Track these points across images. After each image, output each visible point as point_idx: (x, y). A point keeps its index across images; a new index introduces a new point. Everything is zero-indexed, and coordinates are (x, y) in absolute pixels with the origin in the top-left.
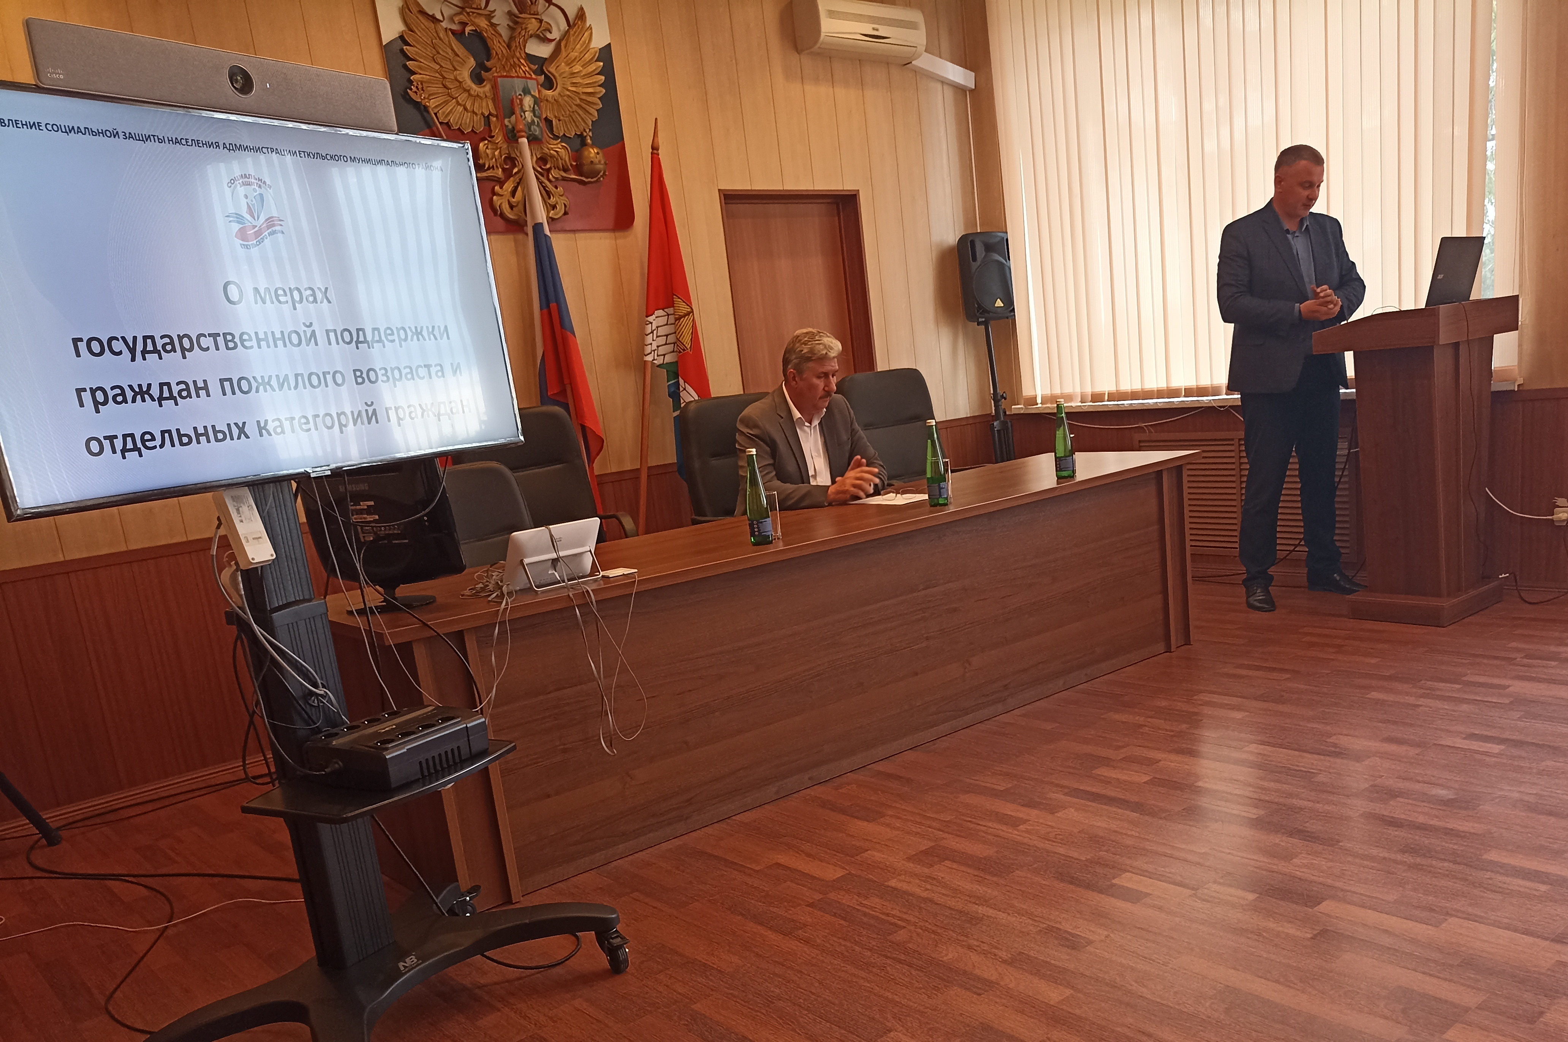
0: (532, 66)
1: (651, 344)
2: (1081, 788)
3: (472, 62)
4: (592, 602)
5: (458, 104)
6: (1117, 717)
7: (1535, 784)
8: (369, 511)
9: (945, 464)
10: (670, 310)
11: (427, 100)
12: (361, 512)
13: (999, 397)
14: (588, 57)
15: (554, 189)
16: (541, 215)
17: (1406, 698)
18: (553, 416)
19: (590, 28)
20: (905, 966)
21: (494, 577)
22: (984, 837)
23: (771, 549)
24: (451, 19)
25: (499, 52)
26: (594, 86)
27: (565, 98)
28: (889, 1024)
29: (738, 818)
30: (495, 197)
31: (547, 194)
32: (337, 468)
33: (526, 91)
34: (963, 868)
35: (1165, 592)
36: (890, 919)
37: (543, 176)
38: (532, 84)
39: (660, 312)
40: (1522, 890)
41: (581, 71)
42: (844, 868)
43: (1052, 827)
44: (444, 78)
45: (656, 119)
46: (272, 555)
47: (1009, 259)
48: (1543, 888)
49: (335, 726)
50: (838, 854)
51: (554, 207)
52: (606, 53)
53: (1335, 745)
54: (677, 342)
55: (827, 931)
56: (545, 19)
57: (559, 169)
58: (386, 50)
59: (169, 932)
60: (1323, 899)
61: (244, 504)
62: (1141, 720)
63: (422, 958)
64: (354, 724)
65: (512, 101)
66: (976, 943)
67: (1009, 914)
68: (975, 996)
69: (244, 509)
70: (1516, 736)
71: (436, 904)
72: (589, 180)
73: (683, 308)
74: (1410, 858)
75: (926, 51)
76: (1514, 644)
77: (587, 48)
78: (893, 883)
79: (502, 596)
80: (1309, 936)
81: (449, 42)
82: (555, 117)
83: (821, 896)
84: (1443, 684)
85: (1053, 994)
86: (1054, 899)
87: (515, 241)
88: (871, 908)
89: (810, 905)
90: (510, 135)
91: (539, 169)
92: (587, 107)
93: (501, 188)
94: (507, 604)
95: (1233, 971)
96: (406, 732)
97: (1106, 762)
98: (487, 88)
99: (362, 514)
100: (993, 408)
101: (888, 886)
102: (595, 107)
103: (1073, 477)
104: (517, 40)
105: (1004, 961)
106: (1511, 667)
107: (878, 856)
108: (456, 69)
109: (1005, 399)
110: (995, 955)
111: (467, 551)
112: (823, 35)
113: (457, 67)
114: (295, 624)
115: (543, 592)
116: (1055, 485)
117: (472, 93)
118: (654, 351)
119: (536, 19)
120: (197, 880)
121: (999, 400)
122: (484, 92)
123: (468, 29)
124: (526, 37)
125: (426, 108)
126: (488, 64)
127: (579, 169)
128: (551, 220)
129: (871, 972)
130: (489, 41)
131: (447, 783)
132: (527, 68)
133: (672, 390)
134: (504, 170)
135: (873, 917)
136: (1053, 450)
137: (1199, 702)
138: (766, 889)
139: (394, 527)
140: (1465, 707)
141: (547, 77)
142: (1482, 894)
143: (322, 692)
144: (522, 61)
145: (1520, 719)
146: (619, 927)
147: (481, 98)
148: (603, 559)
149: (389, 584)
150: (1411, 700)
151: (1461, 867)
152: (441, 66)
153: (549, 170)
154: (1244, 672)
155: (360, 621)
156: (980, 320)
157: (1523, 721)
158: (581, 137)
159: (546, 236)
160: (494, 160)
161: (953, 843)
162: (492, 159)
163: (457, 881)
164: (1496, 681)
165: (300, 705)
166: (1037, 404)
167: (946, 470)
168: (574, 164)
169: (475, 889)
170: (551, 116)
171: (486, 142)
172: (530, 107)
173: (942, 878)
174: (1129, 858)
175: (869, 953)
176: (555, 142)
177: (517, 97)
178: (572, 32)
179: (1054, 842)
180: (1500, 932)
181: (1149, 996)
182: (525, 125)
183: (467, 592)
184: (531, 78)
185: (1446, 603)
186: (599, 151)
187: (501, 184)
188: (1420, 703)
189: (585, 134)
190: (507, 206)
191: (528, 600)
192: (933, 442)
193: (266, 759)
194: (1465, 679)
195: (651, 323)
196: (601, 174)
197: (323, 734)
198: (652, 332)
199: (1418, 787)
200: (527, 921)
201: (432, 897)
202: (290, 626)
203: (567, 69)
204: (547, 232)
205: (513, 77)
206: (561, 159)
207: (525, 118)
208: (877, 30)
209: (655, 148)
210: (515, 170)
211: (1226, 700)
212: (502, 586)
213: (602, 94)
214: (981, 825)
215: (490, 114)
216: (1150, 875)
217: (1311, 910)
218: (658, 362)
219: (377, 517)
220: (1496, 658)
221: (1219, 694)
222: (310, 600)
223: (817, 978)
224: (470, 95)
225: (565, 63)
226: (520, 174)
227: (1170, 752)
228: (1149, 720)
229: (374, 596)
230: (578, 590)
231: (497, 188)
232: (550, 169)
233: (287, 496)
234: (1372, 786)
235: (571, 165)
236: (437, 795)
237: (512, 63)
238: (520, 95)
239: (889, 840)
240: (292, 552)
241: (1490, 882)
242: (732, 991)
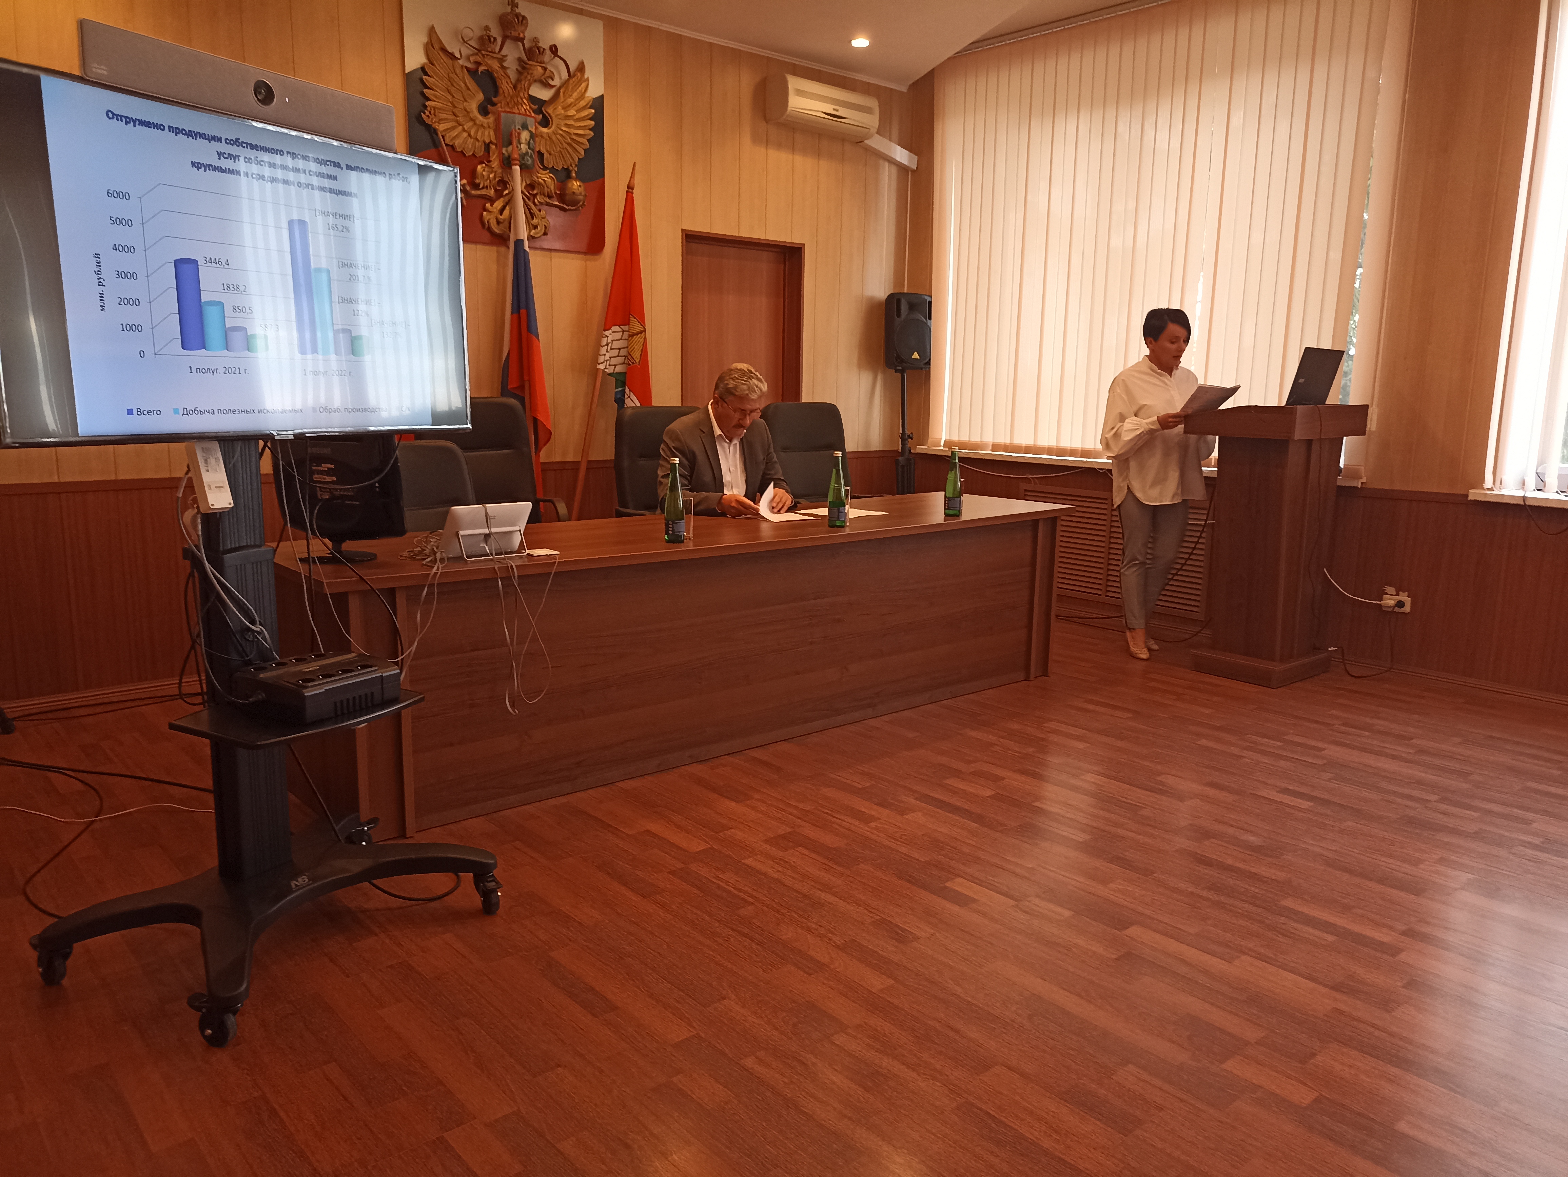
0: (533, 106)
1: (605, 355)
2: (931, 794)
3: (480, 96)
4: (514, 577)
5: (464, 130)
6: (973, 734)
7: (1334, 841)
8: (329, 472)
9: (846, 491)
10: (626, 328)
11: (437, 124)
12: (322, 472)
13: (907, 436)
14: (583, 103)
15: (538, 212)
16: (523, 234)
17: (1232, 748)
18: (510, 408)
19: (588, 80)
20: (748, 940)
21: (432, 543)
22: (836, 829)
23: (682, 547)
24: (468, 58)
25: (506, 91)
26: (583, 130)
27: (558, 136)
28: (724, 992)
29: (620, 784)
30: (485, 213)
31: (530, 215)
32: (300, 434)
33: (525, 127)
34: (813, 855)
35: (1030, 627)
36: (740, 894)
37: (529, 199)
38: (531, 122)
39: (617, 328)
40: (1311, 937)
41: (574, 115)
42: (706, 842)
43: (899, 827)
44: (455, 107)
45: (635, 163)
46: (230, 504)
47: (930, 318)
48: (1331, 938)
49: (265, 661)
50: (704, 829)
51: (535, 227)
52: (598, 104)
53: (1162, 783)
54: (628, 356)
55: (682, 898)
56: (549, 67)
57: (544, 195)
58: (408, 77)
59: (96, 826)
60: (1132, 924)
61: (212, 456)
62: (992, 738)
63: (313, 879)
64: (284, 661)
65: (511, 134)
66: (814, 926)
67: (848, 903)
68: (805, 975)
69: (212, 461)
70: (1325, 796)
71: (335, 830)
72: (570, 207)
73: (637, 327)
74: (1215, 896)
75: (878, 133)
76: (1334, 712)
77: (582, 96)
78: (749, 861)
79: (434, 561)
80: (1114, 956)
81: (464, 77)
82: (547, 151)
83: (682, 865)
84: (1267, 740)
85: (876, 982)
86: (890, 893)
87: (498, 252)
88: (727, 883)
89: (672, 872)
90: (505, 162)
91: (527, 194)
92: (576, 146)
93: (492, 205)
94: (438, 569)
95: (1039, 980)
96: (327, 673)
97: (958, 774)
98: (491, 119)
99: (322, 474)
100: (901, 446)
101: (744, 864)
102: (583, 147)
103: (958, 516)
104: (523, 83)
105: (837, 947)
106: (1330, 732)
107: (739, 835)
108: (466, 101)
109: (912, 439)
110: (830, 939)
111: (410, 516)
112: (789, 109)
113: (467, 100)
114: (243, 566)
115: (472, 562)
116: (942, 522)
117: (477, 122)
118: (607, 361)
119: (541, 66)
120: (128, 781)
121: (906, 440)
122: (488, 123)
123: (481, 69)
124: (531, 80)
125: (435, 131)
126: (494, 99)
127: (562, 197)
128: (531, 238)
129: (716, 941)
130: (498, 81)
131: (360, 723)
132: (528, 108)
133: (619, 396)
134: (496, 190)
135: (725, 890)
136: (944, 490)
137: (1048, 730)
138: (634, 853)
139: (348, 489)
140: (1282, 763)
141: (544, 116)
142: (1274, 937)
143: (258, 629)
144: (525, 101)
145: (1329, 780)
146: (495, 872)
147: (484, 128)
148: (531, 539)
149: (338, 539)
150: (1236, 751)
151: (1260, 910)
152: (454, 97)
153: (535, 196)
154: (1091, 707)
155: (302, 569)
156: (898, 368)
157: (1332, 782)
158: (567, 172)
159: (525, 250)
160: (489, 181)
161: (809, 831)
162: (487, 180)
163: (358, 811)
164: (1313, 743)
165: (236, 638)
166: (940, 446)
167: (847, 496)
168: (558, 192)
169: (373, 821)
170: (543, 150)
171: (484, 165)
172: (526, 140)
173: (794, 862)
174: (963, 864)
175: (717, 924)
176: (544, 172)
177: (515, 130)
178: (571, 82)
179: (899, 841)
180: (1285, 974)
181: (962, 995)
182: (519, 155)
183: (405, 554)
184: (531, 116)
185: (1278, 667)
186: (581, 184)
187: (492, 201)
188: (1244, 755)
189: (571, 168)
190: (495, 222)
191: (458, 568)
192: (838, 471)
193: (200, 680)
194: (1286, 737)
195: (608, 337)
196: (581, 203)
197: (253, 666)
198: (607, 345)
199: (1231, 831)
200: (413, 857)
201: (331, 824)
202: (239, 567)
203: (563, 112)
204: (527, 248)
205: (514, 113)
206: (547, 187)
207: (521, 149)
208: (837, 110)
209: (630, 188)
210: (506, 192)
211: (1072, 730)
212: (437, 552)
213: (591, 136)
214: (836, 818)
215: (491, 142)
216: (980, 883)
217: (1119, 932)
218: (610, 370)
219: (335, 479)
220: (1317, 722)
221: (1066, 724)
222: (259, 546)
223: (667, 940)
224: (475, 124)
225: (561, 106)
226: (510, 195)
227: (1014, 771)
228: (1001, 740)
229: (321, 547)
230: (505, 564)
231: (488, 205)
232: (536, 194)
233: (253, 453)
234: (1191, 825)
235: (556, 193)
236: (351, 733)
237: (516, 101)
238: (519, 129)
239: (752, 821)
240: (250, 502)
241: (1284, 927)
242: (588, 944)
